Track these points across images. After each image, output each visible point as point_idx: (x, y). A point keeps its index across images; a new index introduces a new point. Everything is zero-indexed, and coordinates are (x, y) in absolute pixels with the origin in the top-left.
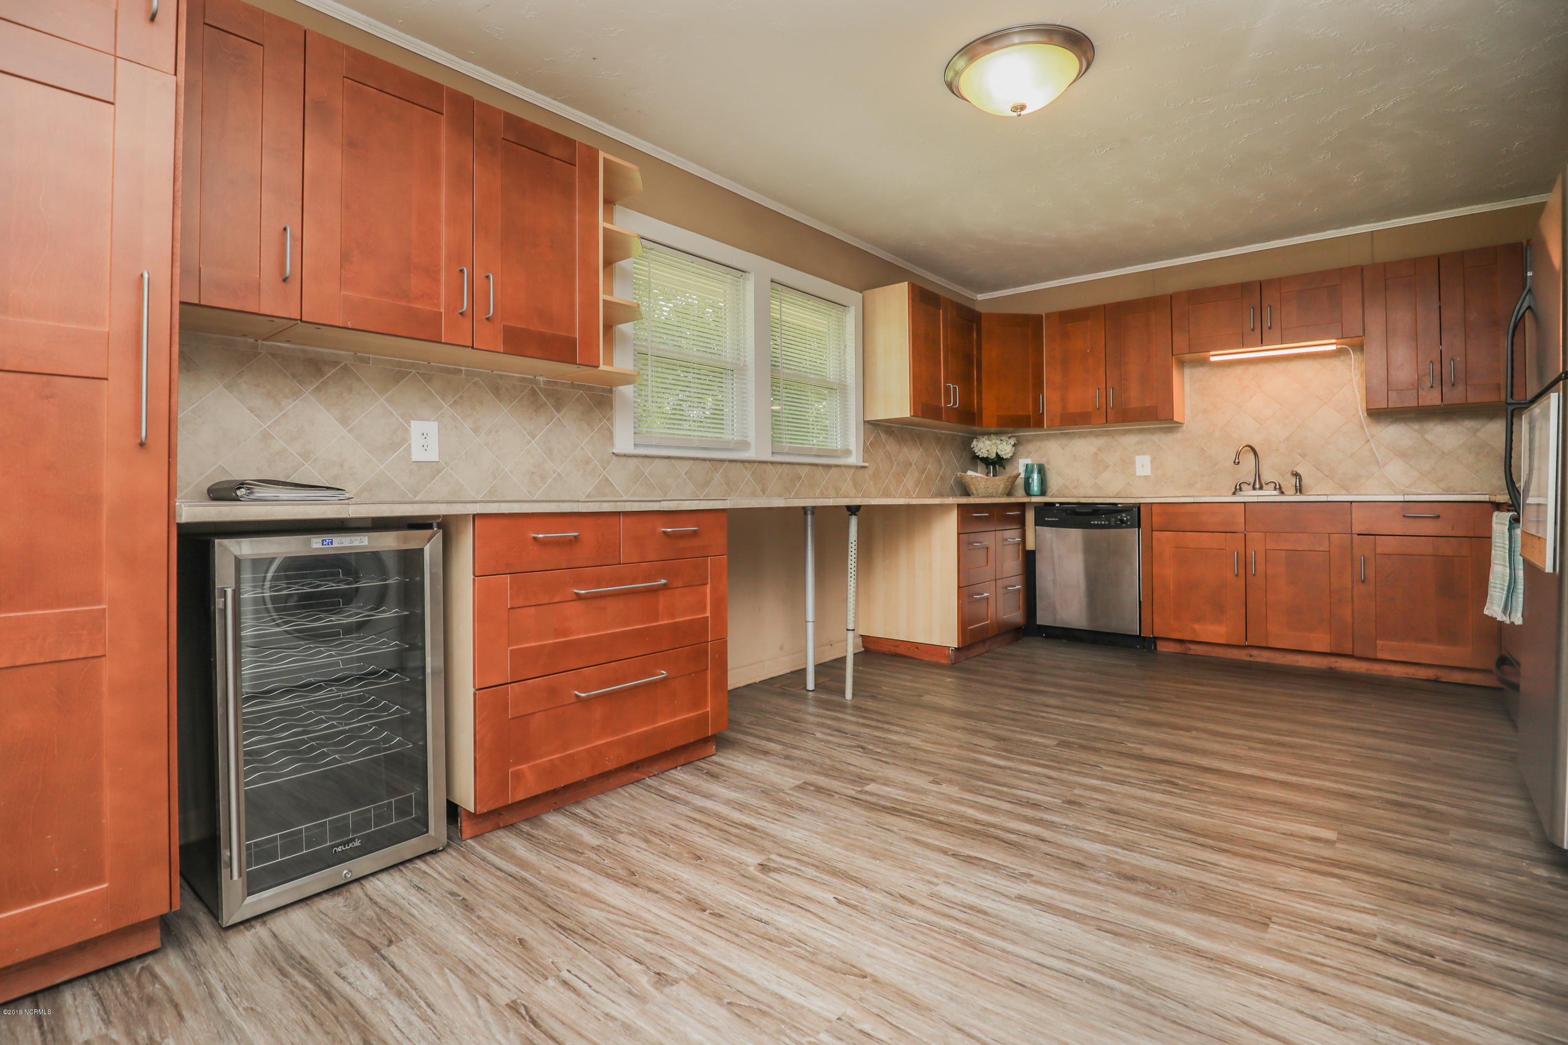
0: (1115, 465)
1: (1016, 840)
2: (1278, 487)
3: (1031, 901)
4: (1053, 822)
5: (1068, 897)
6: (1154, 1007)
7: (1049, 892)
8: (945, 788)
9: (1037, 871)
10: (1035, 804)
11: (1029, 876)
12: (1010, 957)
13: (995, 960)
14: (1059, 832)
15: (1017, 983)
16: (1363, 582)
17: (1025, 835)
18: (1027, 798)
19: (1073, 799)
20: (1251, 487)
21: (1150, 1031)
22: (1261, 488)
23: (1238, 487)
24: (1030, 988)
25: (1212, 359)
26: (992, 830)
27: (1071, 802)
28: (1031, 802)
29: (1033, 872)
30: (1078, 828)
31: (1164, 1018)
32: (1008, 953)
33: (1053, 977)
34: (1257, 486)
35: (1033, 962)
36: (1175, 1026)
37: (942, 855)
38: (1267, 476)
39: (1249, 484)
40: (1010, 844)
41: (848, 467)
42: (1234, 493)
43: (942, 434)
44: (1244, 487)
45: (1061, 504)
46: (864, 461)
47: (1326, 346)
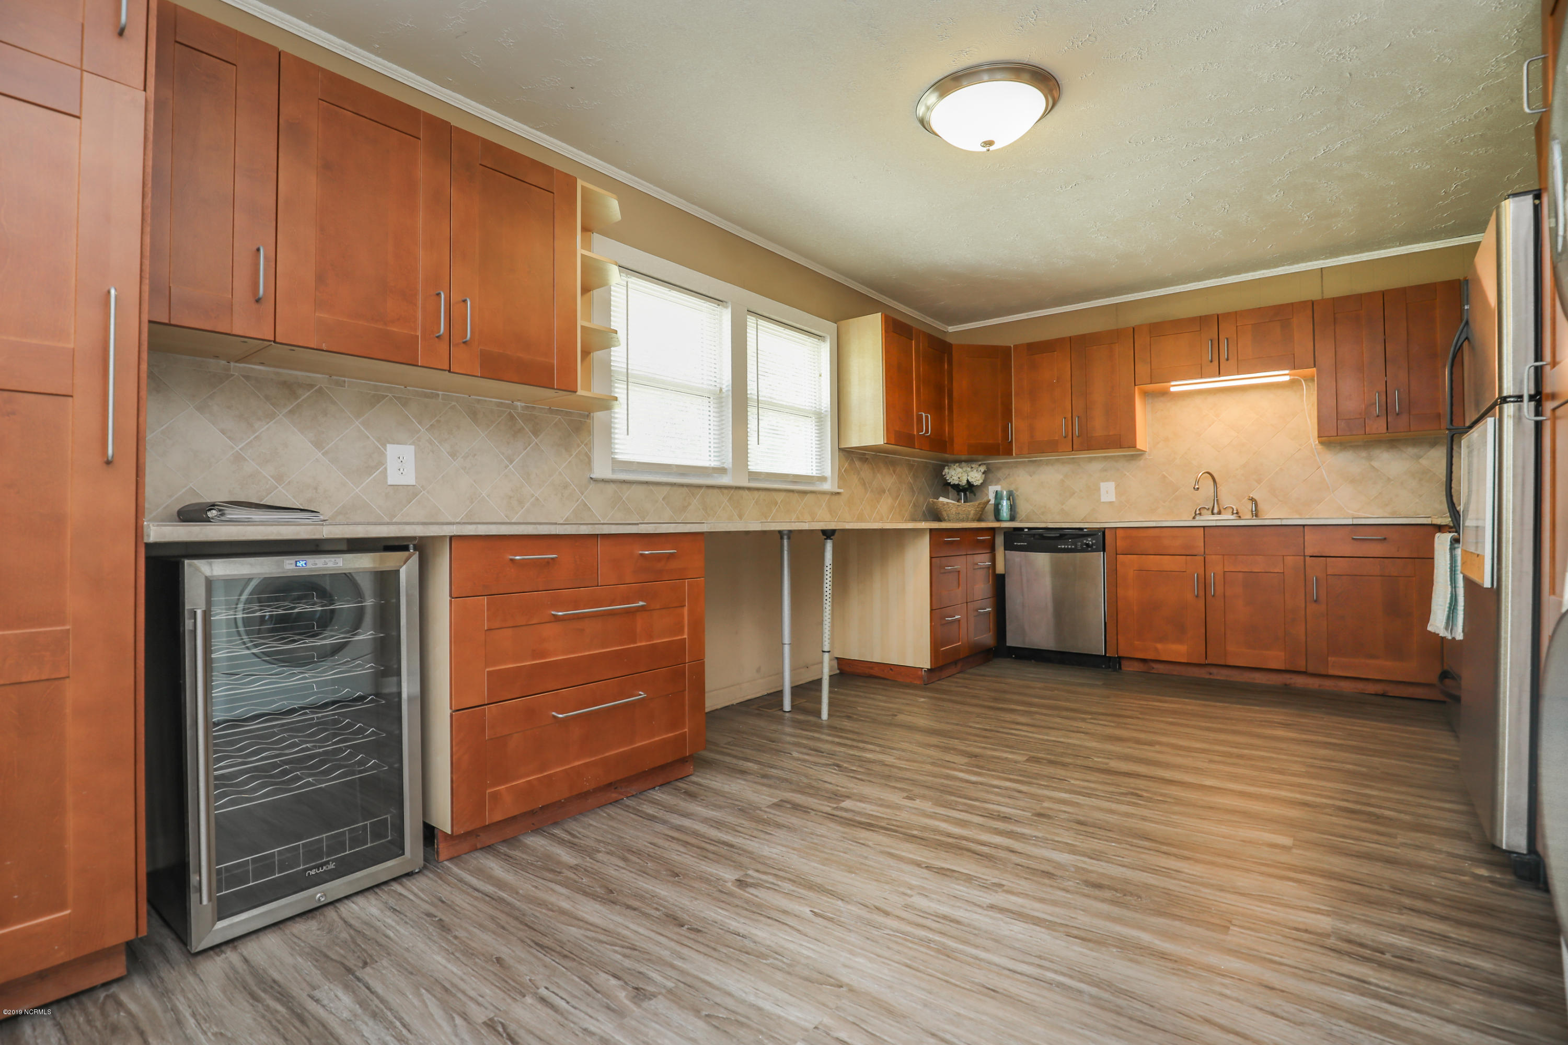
0: (1081, 491)
1: (988, 852)
2: (1236, 511)
3: (1002, 910)
4: (1023, 834)
5: (1037, 905)
6: (1121, 1008)
7: (1020, 900)
8: (918, 803)
9: (1008, 880)
10: (1006, 817)
11: (1001, 886)
12: (982, 964)
13: (968, 968)
14: (1029, 844)
15: (989, 989)
16: (1315, 602)
17: (996, 847)
18: (999, 812)
19: (1042, 811)
20: (1210, 512)
21: (1117, 1032)
22: (1219, 513)
23: (1198, 512)
24: (1002, 994)
25: (1173, 389)
26: (964, 842)
27: (1040, 815)
28: (1002, 815)
29: (1004, 882)
30: (1048, 840)
31: (1131, 1018)
32: (980, 960)
33: (1024, 982)
34: (1216, 511)
35: (1005, 968)
36: (1141, 1026)
37: (917, 868)
38: (1224, 501)
39: (1208, 509)
40: (981, 855)
41: (824, 493)
42: (1194, 518)
43: (914, 461)
44: (1203, 512)
45: (1029, 529)
46: (839, 488)
47: (1282, 376)
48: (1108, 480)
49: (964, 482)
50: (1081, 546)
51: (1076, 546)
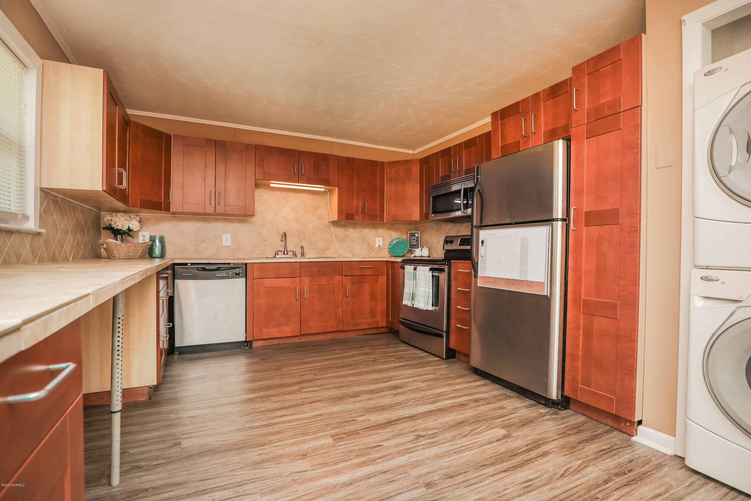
0: (209, 239)
2: (294, 253)
16: (347, 297)
20: (282, 253)
22: (287, 254)
23: (277, 253)
25: (272, 185)
34: (286, 253)
38: (290, 248)
39: (281, 252)
41: (27, 233)
42: (275, 257)
43: (85, 208)
44: (279, 252)
45: (192, 264)
46: (40, 228)
47: (320, 188)
48: (227, 233)
49: (125, 228)
50: (232, 275)
51: (228, 275)
